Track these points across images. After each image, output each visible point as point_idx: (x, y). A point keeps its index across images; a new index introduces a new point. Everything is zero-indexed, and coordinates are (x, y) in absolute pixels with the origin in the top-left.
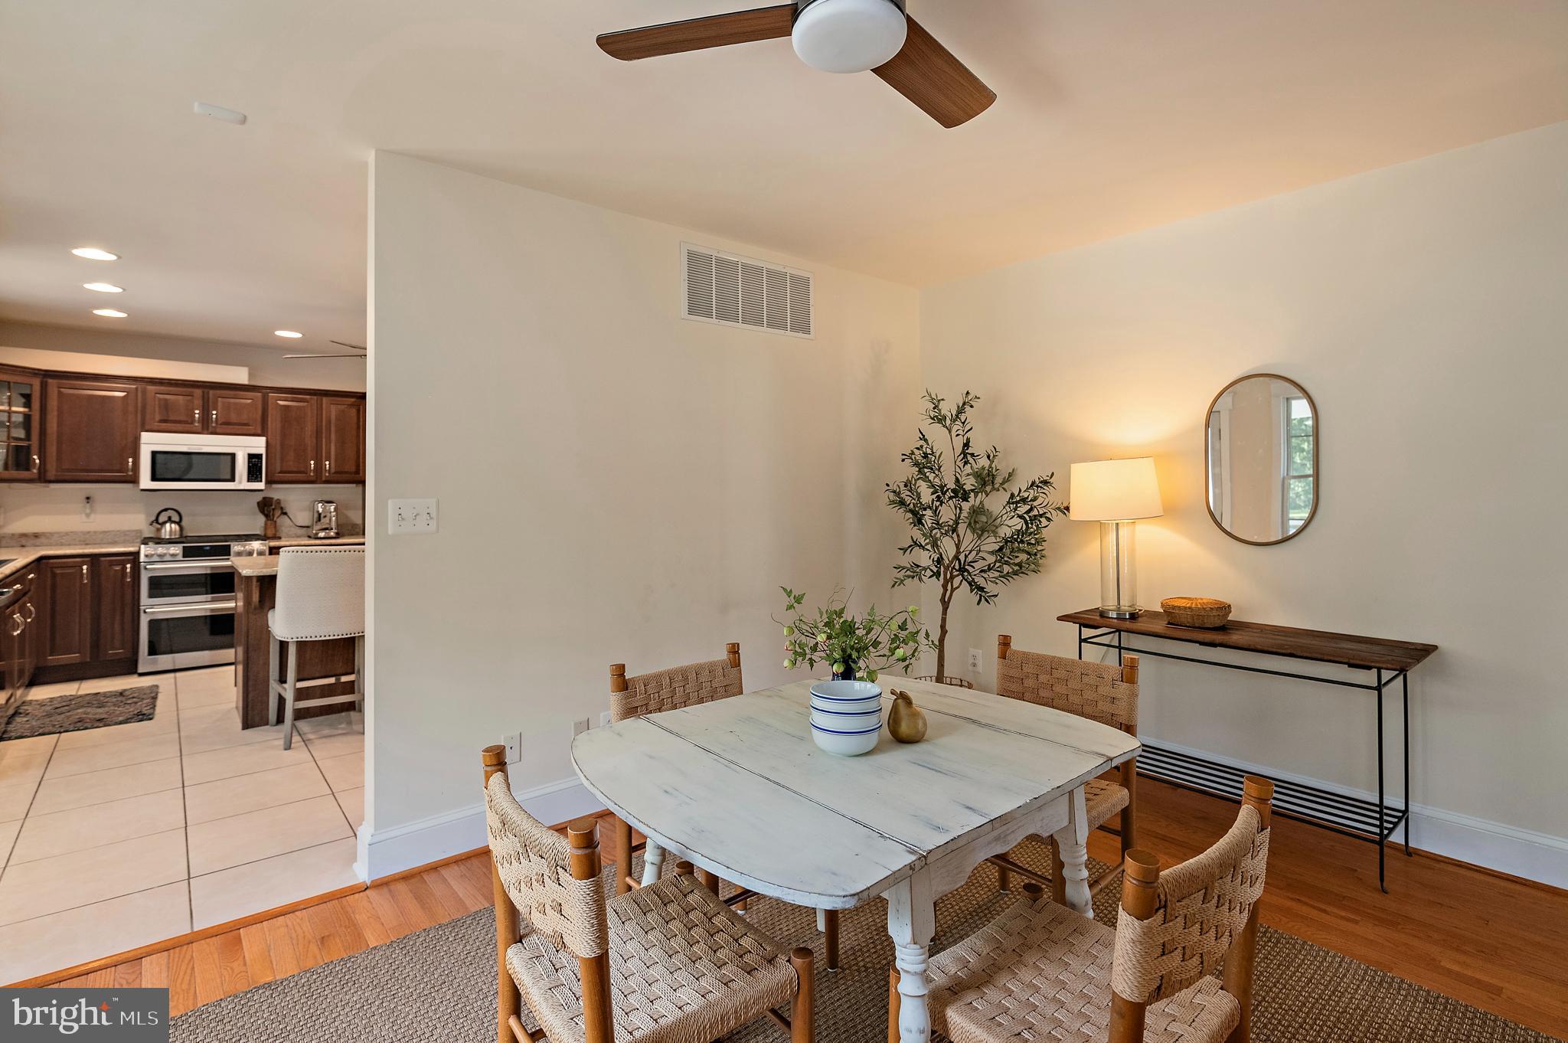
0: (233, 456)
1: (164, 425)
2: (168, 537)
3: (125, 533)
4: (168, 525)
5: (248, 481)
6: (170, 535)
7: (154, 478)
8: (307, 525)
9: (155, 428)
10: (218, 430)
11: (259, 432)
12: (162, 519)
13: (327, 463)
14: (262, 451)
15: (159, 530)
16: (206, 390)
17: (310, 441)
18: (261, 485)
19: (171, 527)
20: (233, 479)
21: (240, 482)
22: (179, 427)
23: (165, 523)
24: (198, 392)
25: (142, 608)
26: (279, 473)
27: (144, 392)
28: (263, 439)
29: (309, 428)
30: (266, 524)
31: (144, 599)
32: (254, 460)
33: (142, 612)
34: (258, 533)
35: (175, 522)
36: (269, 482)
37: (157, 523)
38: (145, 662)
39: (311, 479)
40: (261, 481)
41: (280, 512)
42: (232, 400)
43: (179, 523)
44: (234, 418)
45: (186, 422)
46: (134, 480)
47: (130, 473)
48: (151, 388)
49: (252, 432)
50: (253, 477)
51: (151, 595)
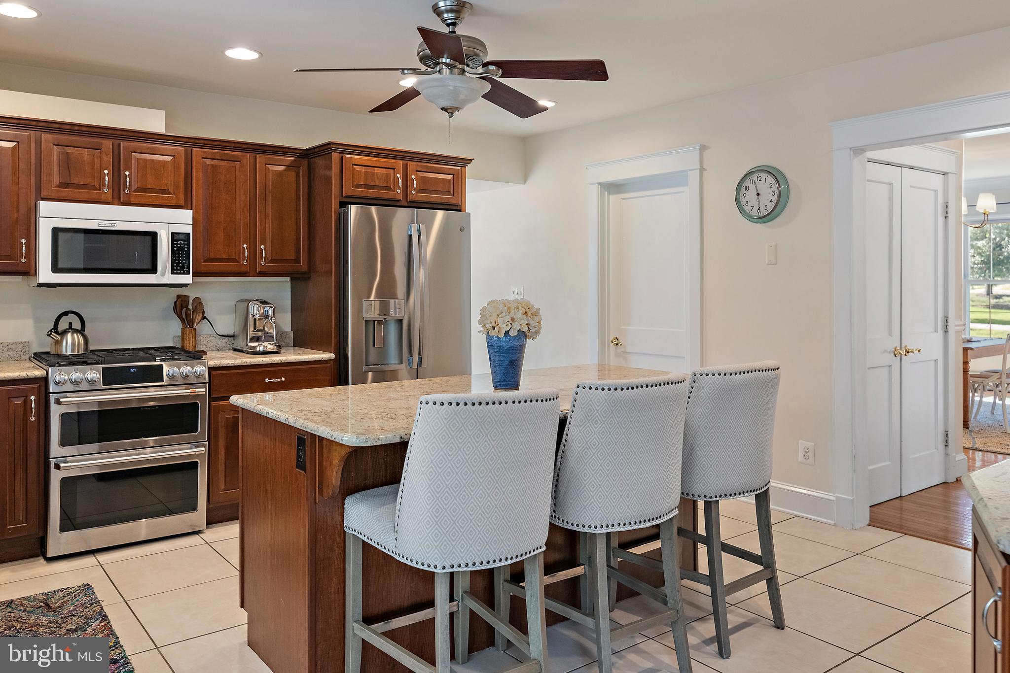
0: (154, 236)
1: (65, 192)
2: (69, 353)
4: (69, 335)
5: (172, 274)
6: (73, 350)
7: (56, 269)
8: (231, 333)
9: (53, 194)
10: (132, 200)
11: (182, 203)
13: (262, 247)
14: (189, 229)
15: (58, 343)
16: (116, 142)
17: (241, 217)
18: (187, 279)
19: (73, 339)
20: (153, 270)
21: (163, 275)
22: (84, 193)
23: (65, 332)
24: (107, 144)
25: (53, 462)
27: (38, 141)
28: (189, 213)
29: (242, 197)
30: (183, 333)
31: (56, 450)
32: (178, 242)
33: (52, 466)
34: (171, 344)
35: (76, 331)
36: (196, 275)
37: (57, 333)
38: (57, 540)
39: (243, 269)
40: (188, 273)
41: (201, 316)
42: (149, 157)
43: (82, 331)
44: (151, 182)
45: (93, 187)
46: (29, 271)
47: (23, 260)
48: (46, 137)
49: (173, 203)
50: (178, 266)
51: (63, 443)
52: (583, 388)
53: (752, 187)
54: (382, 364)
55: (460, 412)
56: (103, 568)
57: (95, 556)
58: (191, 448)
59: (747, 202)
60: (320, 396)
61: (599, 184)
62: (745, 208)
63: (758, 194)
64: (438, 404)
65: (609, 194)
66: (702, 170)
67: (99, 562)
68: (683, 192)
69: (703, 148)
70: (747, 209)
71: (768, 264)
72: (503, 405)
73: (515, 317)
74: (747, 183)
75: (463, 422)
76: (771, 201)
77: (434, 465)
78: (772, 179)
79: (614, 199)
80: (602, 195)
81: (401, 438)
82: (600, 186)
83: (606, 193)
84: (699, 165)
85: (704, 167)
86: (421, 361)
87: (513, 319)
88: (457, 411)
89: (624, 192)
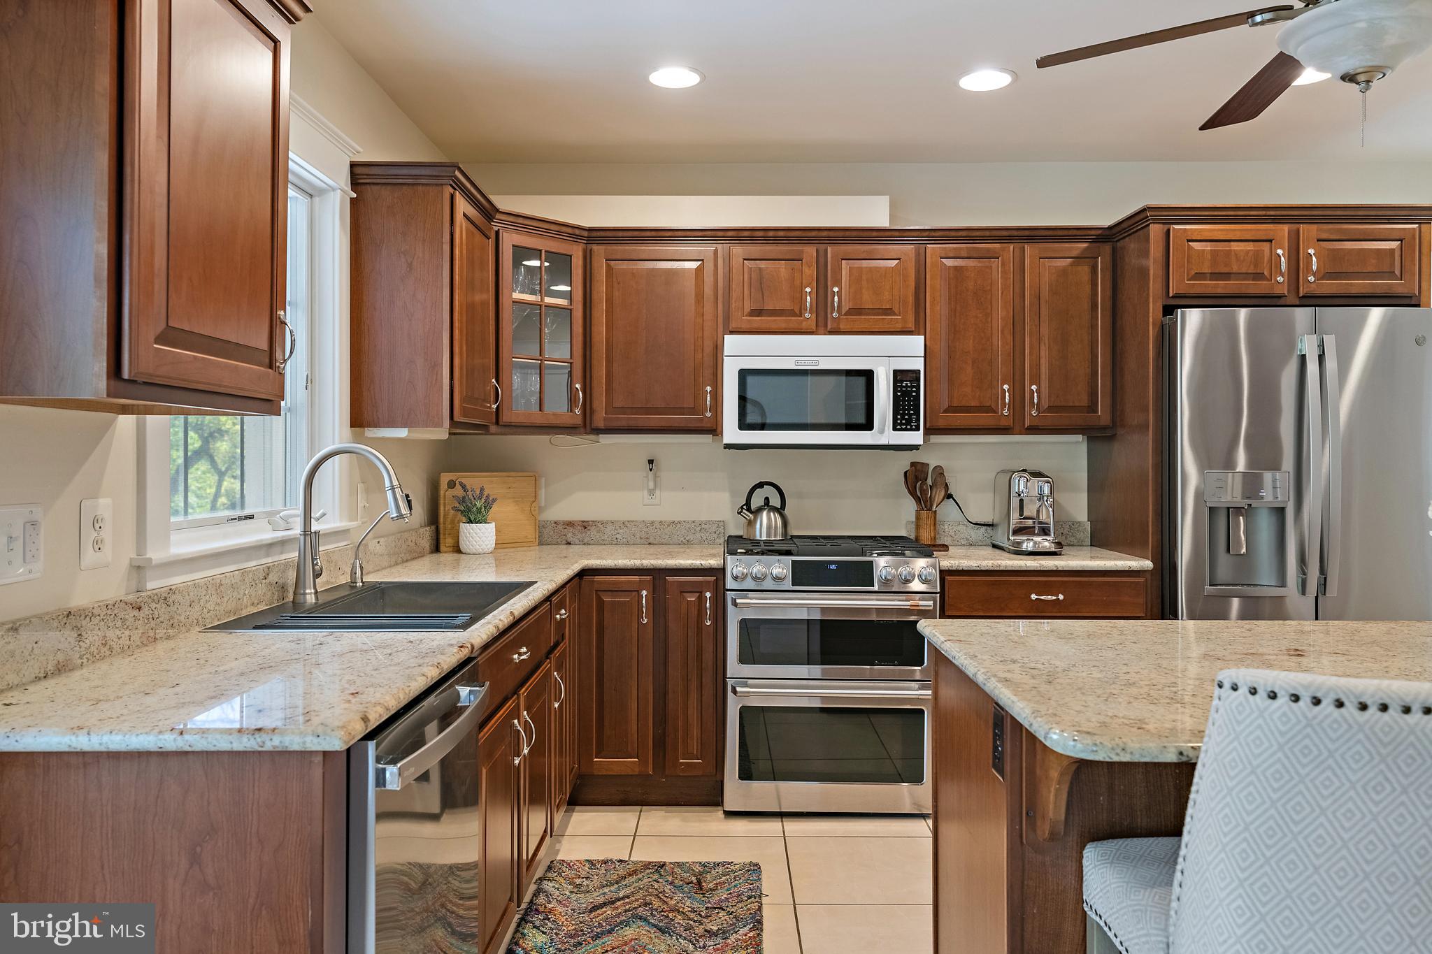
0: (868, 375)
1: (760, 322)
2: (764, 538)
3: (701, 526)
4: (765, 513)
5: (895, 429)
6: (768, 534)
7: (743, 424)
8: (988, 519)
9: (744, 326)
10: (843, 327)
11: (911, 326)
12: (757, 501)
13: (1034, 387)
14: (919, 365)
15: (751, 524)
16: (822, 247)
17: (1000, 343)
18: (916, 438)
19: (769, 518)
20: (868, 425)
21: (882, 431)
22: (780, 322)
23: (760, 510)
24: (810, 251)
25: (730, 682)
26: (945, 411)
27: (729, 255)
28: (919, 341)
29: (1000, 314)
30: (918, 518)
32: (904, 383)
33: (729, 689)
34: (900, 533)
35: (774, 509)
36: (929, 432)
37: (749, 510)
39: (1003, 423)
40: (918, 429)
41: (943, 494)
42: (866, 264)
43: (780, 511)
44: (868, 300)
45: (792, 313)
46: (714, 428)
47: (711, 414)
48: (738, 250)
49: (899, 327)
50: (904, 416)
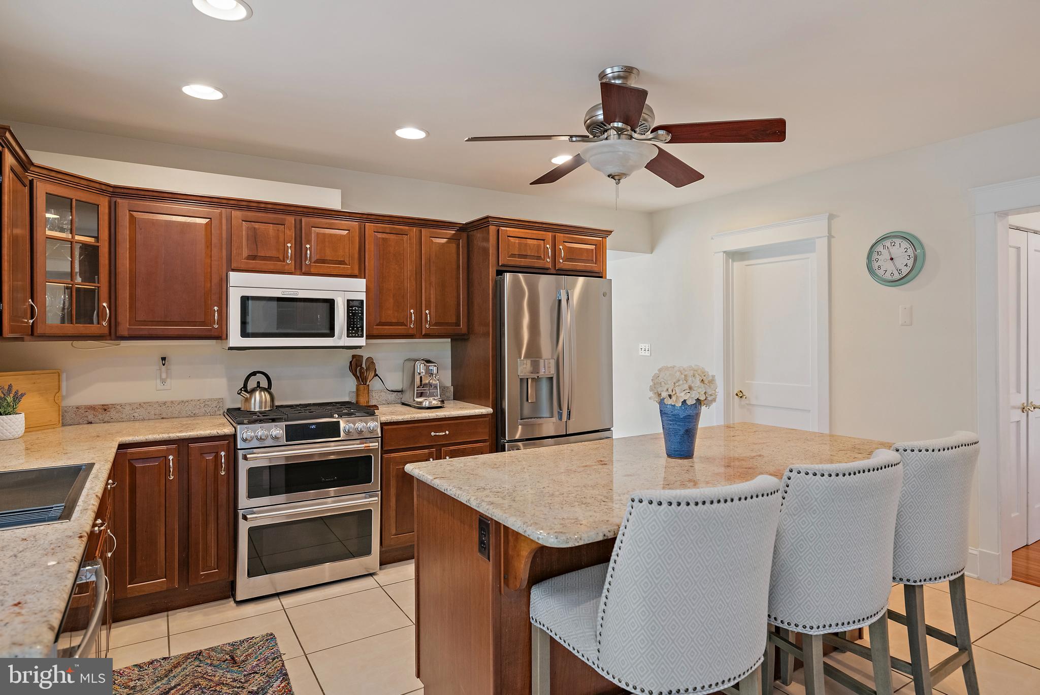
0: (331, 303)
1: (254, 264)
2: (257, 409)
3: (206, 403)
4: (257, 393)
5: (348, 336)
6: (260, 407)
7: (244, 334)
8: (399, 388)
9: (243, 267)
10: (313, 271)
11: (356, 272)
12: (252, 384)
13: (427, 311)
14: (363, 297)
15: (247, 400)
16: (299, 218)
17: (409, 286)
18: (361, 341)
19: (261, 397)
20: (331, 334)
21: (340, 338)
22: (270, 265)
23: (253, 391)
24: (290, 220)
25: (241, 513)
26: (377, 325)
27: (230, 219)
28: (362, 282)
29: (409, 267)
30: (358, 390)
31: (244, 501)
32: (353, 308)
33: (240, 516)
34: (347, 399)
35: (264, 389)
36: (368, 337)
37: (246, 391)
38: (246, 585)
39: (411, 332)
40: (362, 336)
41: (373, 374)
42: (326, 230)
43: (268, 390)
44: (329, 254)
45: (277, 259)
46: (221, 335)
47: (216, 326)
48: (237, 214)
49: (349, 272)
50: (353, 329)
51: (251, 495)
52: (798, 473)
53: (885, 252)
54: (535, 418)
55: (682, 513)
56: (286, 614)
57: (279, 599)
58: (366, 498)
59: (879, 267)
60: (495, 466)
61: (724, 252)
62: (877, 272)
63: (892, 259)
64: (655, 503)
65: (733, 261)
66: (830, 237)
67: (283, 606)
68: (808, 258)
69: (831, 217)
70: (880, 273)
71: (902, 325)
72: (729, 503)
73: (692, 385)
74: (880, 248)
75: (685, 525)
76: (906, 265)
77: (650, 575)
78: (907, 244)
79: (737, 266)
80: (727, 262)
81: (605, 535)
82: (725, 254)
83: (731, 260)
84: (827, 233)
85: (832, 234)
86: (570, 415)
87: (690, 388)
88: (679, 512)
89: (748, 259)
